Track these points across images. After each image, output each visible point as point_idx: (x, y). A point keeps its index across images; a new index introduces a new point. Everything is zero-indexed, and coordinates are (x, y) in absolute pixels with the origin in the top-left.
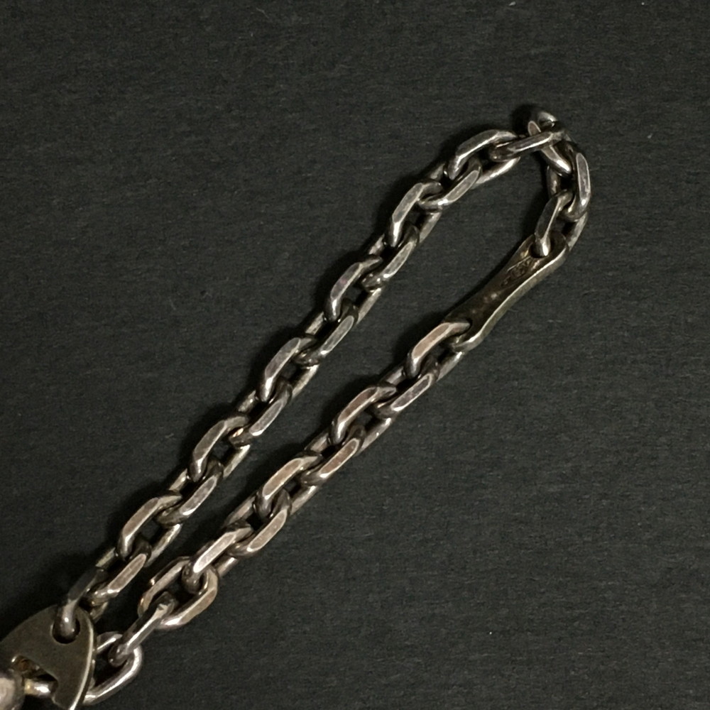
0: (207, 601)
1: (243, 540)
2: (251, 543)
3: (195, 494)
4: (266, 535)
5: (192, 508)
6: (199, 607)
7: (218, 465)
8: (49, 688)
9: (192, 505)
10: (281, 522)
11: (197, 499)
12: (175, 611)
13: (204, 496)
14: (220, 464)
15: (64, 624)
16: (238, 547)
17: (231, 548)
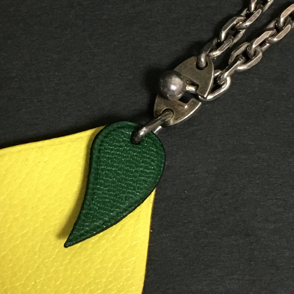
0: (258, 60)
1: (273, 36)
2: (277, 36)
3: (252, 16)
4: (282, 34)
5: (251, 21)
6: (254, 62)
7: (261, 6)
8: (195, 89)
9: (251, 20)
10: (289, 29)
11: (253, 18)
12: (245, 63)
13: (256, 17)
14: (262, 6)
15: (201, 61)
16: (270, 39)
17: (267, 39)
